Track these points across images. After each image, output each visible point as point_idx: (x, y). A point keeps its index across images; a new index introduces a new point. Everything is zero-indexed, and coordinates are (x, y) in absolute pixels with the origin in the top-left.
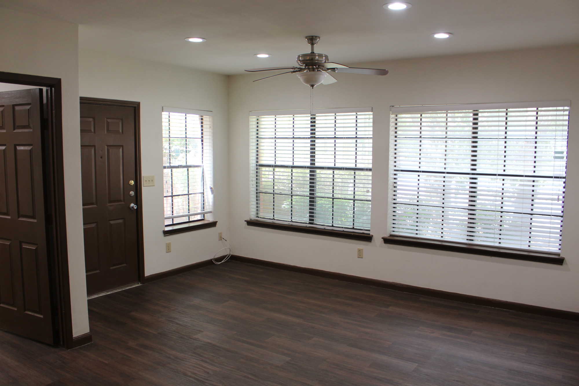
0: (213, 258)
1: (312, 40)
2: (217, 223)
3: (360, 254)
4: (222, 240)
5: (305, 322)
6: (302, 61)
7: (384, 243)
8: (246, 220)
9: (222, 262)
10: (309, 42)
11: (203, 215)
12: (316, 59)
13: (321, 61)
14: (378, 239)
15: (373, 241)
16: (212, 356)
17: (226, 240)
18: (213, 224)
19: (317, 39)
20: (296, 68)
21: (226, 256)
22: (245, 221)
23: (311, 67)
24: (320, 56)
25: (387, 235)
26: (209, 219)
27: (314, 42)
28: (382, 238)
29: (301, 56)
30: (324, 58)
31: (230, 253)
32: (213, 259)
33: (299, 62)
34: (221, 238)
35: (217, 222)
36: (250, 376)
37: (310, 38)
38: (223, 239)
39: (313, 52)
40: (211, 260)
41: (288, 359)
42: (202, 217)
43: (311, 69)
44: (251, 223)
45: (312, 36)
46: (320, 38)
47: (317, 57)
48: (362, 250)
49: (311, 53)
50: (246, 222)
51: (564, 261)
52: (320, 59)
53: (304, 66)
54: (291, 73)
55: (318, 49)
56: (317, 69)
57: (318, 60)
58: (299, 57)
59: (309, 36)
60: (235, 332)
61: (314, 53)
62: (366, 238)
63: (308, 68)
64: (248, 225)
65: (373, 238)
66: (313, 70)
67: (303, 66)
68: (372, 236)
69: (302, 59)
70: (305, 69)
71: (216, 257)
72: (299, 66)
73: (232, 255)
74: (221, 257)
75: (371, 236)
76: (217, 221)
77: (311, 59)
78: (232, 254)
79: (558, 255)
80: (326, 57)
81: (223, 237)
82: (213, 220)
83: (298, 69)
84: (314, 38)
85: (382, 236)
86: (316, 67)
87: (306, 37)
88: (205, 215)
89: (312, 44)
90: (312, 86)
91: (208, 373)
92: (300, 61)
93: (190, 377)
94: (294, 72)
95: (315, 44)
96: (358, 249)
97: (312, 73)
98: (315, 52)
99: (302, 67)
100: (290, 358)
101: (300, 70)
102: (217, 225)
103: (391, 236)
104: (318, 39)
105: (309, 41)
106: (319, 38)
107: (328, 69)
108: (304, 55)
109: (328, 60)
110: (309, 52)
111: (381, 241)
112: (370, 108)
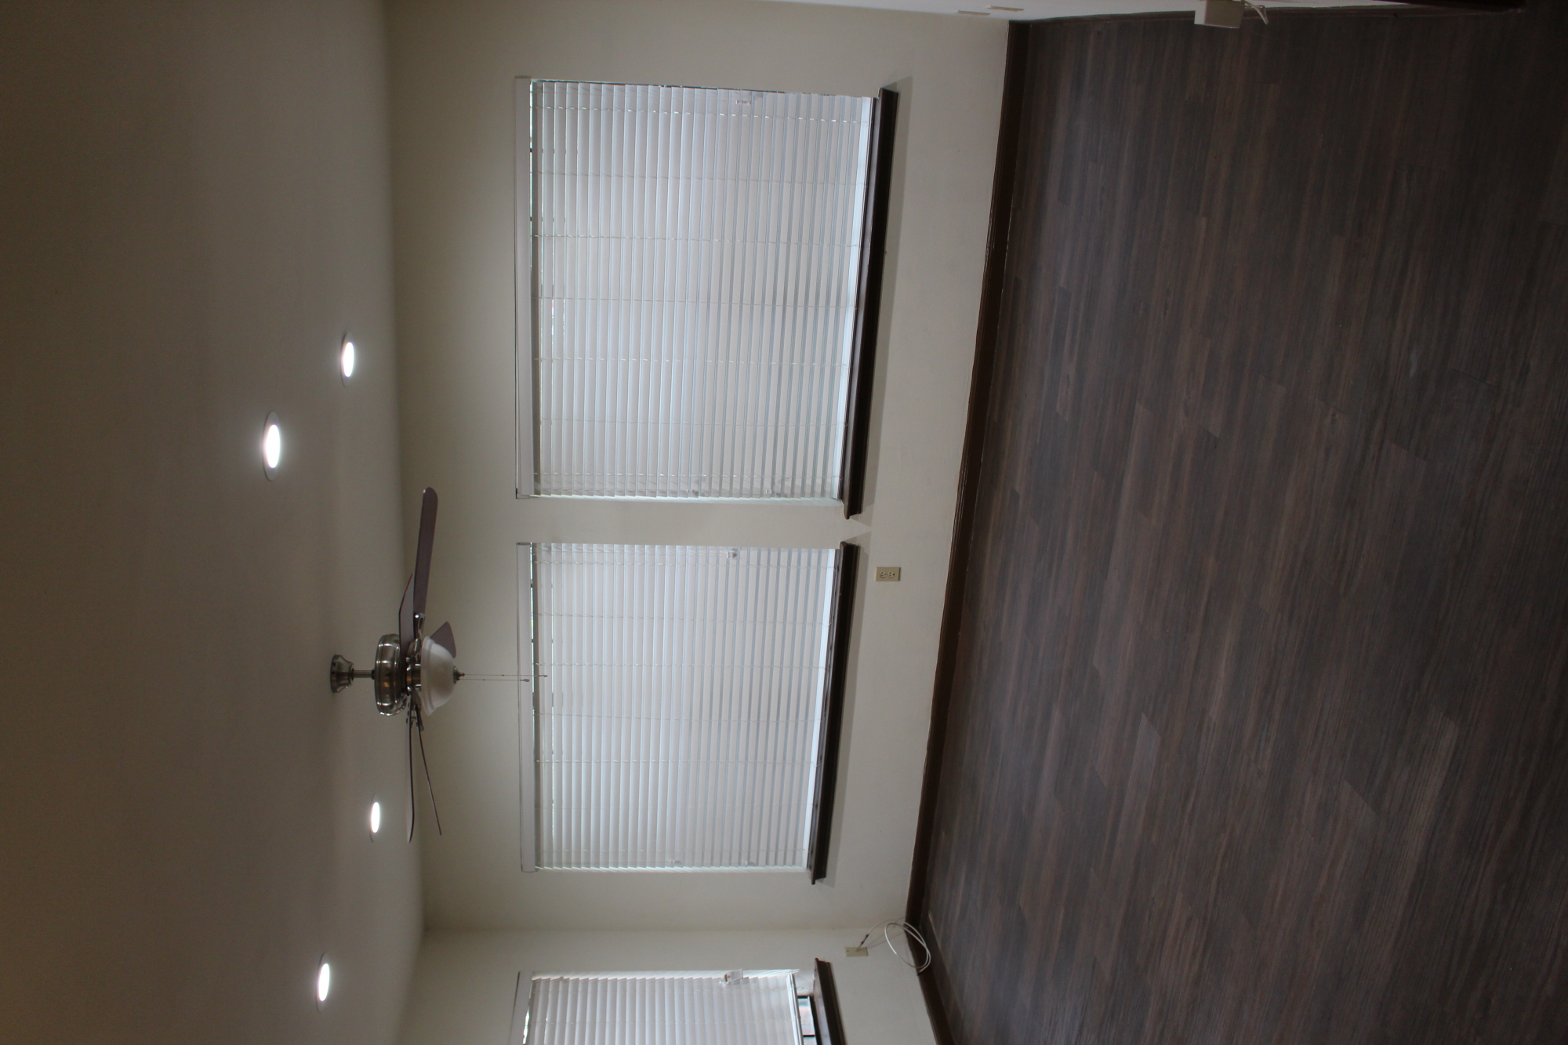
0: (914, 969)
1: (341, 676)
2: (820, 959)
3: (891, 574)
4: (866, 948)
5: (1060, 694)
6: (392, 700)
7: (860, 513)
8: (810, 881)
9: (924, 945)
10: (346, 681)
11: (800, 1000)
12: (389, 666)
13: (395, 652)
14: (851, 530)
15: (856, 543)
16: (1149, 919)
17: (867, 936)
18: (824, 971)
19: (339, 663)
20: (409, 713)
21: (908, 936)
22: (813, 883)
23: (409, 679)
24: (382, 653)
25: (841, 507)
26: (809, 983)
27: (345, 670)
28: (848, 518)
29: (381, 702)
30: (388, 645)
31: (902, 925)
32: (918, 970)
33: (395, 708)
34: (861, 950)
35: (817, 959)
36: (1189, 806)
37: (335, 678)
38: (864, 946)
39: (373, 674)
40: (919, 974)
41: (1144, 720)
42: (805, 1004)
43: (415, 678)
44: (819, 866)
45: (332, 673)
46: (338, 653)
47: (385, 662)
48: (879, 569)
49: (373, 678)
50: (817, 882)
51: (888, 89)
52: (390, 654)
53: (406, 696)
54: (422, 732)
55: (366, 662)
56: (413, 661)
57: (392, 661)
58: (382, 709)
59: (332, 681)
60: (1092, 870)
61: (373, 672)
62: (850, 558)
63: (412, 685)
64: (825, 876)
65: (848, 542)
66: (416, 672)
67: (406, 699)
68: (843, 542)
69: (388, 699)
70: (413, 693)
71: (911, 960)
72: (407, 709)
73: (906, 921)
74: (912, 949)
75: (842, 548)
76: (815, 959)
77: (388, 678)
78: (903, 922)
79: (875, 101)
80: (384, 639)
81: (857, 945)
82: (813, 970)
83: (411, 709)
84: (335, 669)
85: (844, 517)
86: (411, 662)
87: (334, 690)
88: (800, 992)
89: (352, 674)
90: (457, 676)
91: (1190, 920)
92: (391, 707)
93: (1201, 965)
94: (419, 723)
95: (350, 667)
96: (877, 580)
97: (424, 674)
98: (372, 668)
99: (408, 701)
100: (1143, 716)
101: (416, 706)
102: (827, 960)
103: (841, 496)
104: (340, 660)
105: (343, 682)
106: (336, 657)
107: (416, 635)
108: (380, 694)
109: (393, 635)
110: (370, 683)
111: (857, 520)
112: (520, 546)
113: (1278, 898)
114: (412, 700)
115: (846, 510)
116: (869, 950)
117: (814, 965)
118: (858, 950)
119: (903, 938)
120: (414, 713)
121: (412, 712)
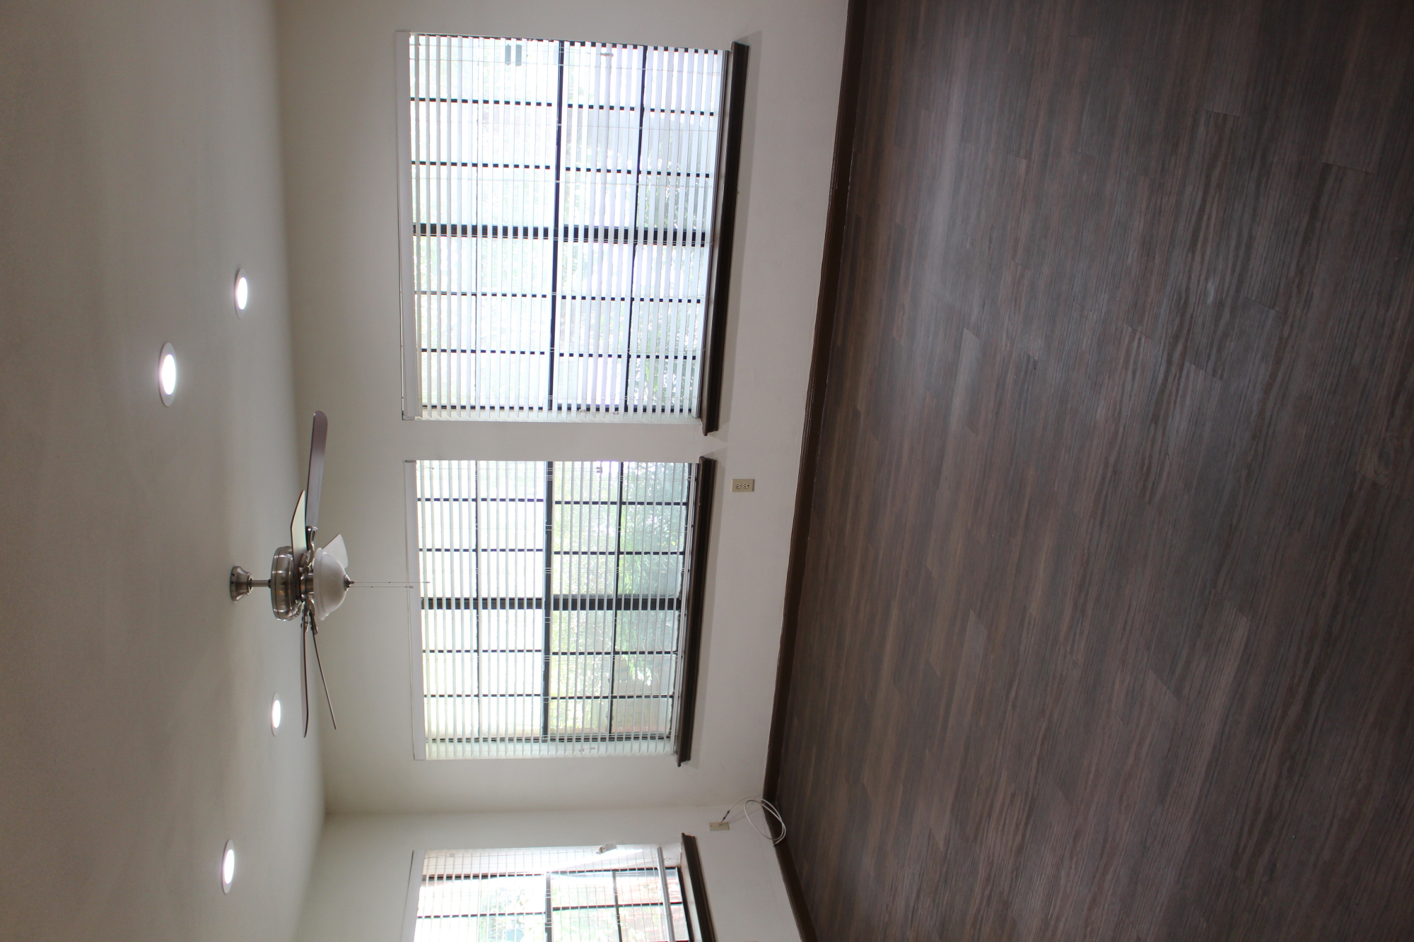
0: (771, 841)
1: (239, 585)
2: (686, 834)
3: (745, 486)
4: (728, 823)
5: (898, 593)
6: (288, 606)
7: (717, 430)
8: (676, 764)
9: (780, 819)
10: (246, 590)
11: (668, 871)
12: (284, 575)
13: (289, 562)
14: (710, 445)
15: (714, 457)
16: (978, 796)
17: (728, 812)
18: (690, 845)
19: (239, 574)
20: (303, 619)
21: (763, 808)
22: (679, 765)
23: (303, 588)
24: (277, 564)
25: (700, 425)
26: (676, 855)
27: (244, 580)
28: (706, 435)
29: (277, 609)
30: (282, 556)
31: (760, 801)
32: (774, 842)
33: (290, 614)
34: (723, 825)
35: (683, 834)
36: (1013, 694)
37: (234, 588)
38: (725, 821)
39: (269, 583)
40: (775, 846)
41: (972, 616)
42: (673, 874)
43: (309, 587)
44: (684, 752)
45: (232, 583)
46: (237, 565)
47: (280, 572)
48: (735, 481)
49: (270, 587)
50: (682, 764)
51: (739, 42)
52: (285, 565)
53: (300, 603)
54: (315, 636)
55: (262, 571)
56: (306, 571)
57: (287, 571)
58: (278, 615)
59: (231, 591)
60: (927, 751)
61: (270, 581)
62: (707, 473)
63: (306, 593)
64: (689, 759)
65: (707, 457)
66: (309, 581)
67: (301, 605)
68: (702, 458)
69: (284, 606)
70: (307, 600)
71: (769, 834)
72: (301, 615)
73: (764, 798)
74: (769, 823)
75: (701, 462)
76: (680, 836)
77: (283, 586)
78: (761, 799)
79: (727, 54)
80: (279, 551)
81: (720, 820)
82: (680, 844)
83: (305, 614)
84: (234, 579)
85: (702, 434)
86: (304, 572)
87: (233, 598)
88: (667, 864)
89: (250, 584)
90: (347, 583)
91: (1013, 795)
92: (287, 613)
93: (1024, 836)
94: (313, 628)
95: (248, 577)
96: (733, 491)
97: (316, 582)
98: (268, 578)
99: (302, 608)
100: (972, 612)
101: (309, 612)
102: (692, 835)
103: (700, 415)
104: (239, 570)
105: (241, 591)
106: (235, 568)
107: (309, 547)
108: (275, 602)
109: (288, 547)
110: (267, 591)
111: (714, 436)
112: (407, 464)
113: (1091, 776)
114: (305, 606)
115: (705, 427)
116: (730, 825)
117: (680, 840)
118: (721, 825)
119: (762, 813)
120: (308, 619)
121: (306, 617)
